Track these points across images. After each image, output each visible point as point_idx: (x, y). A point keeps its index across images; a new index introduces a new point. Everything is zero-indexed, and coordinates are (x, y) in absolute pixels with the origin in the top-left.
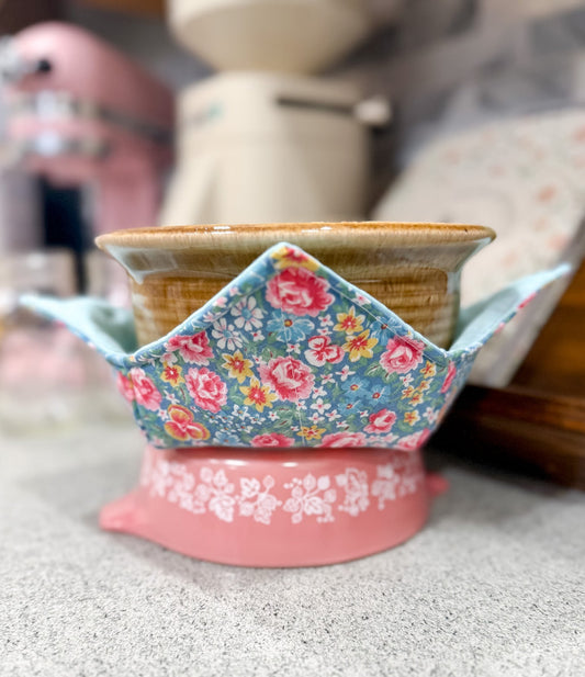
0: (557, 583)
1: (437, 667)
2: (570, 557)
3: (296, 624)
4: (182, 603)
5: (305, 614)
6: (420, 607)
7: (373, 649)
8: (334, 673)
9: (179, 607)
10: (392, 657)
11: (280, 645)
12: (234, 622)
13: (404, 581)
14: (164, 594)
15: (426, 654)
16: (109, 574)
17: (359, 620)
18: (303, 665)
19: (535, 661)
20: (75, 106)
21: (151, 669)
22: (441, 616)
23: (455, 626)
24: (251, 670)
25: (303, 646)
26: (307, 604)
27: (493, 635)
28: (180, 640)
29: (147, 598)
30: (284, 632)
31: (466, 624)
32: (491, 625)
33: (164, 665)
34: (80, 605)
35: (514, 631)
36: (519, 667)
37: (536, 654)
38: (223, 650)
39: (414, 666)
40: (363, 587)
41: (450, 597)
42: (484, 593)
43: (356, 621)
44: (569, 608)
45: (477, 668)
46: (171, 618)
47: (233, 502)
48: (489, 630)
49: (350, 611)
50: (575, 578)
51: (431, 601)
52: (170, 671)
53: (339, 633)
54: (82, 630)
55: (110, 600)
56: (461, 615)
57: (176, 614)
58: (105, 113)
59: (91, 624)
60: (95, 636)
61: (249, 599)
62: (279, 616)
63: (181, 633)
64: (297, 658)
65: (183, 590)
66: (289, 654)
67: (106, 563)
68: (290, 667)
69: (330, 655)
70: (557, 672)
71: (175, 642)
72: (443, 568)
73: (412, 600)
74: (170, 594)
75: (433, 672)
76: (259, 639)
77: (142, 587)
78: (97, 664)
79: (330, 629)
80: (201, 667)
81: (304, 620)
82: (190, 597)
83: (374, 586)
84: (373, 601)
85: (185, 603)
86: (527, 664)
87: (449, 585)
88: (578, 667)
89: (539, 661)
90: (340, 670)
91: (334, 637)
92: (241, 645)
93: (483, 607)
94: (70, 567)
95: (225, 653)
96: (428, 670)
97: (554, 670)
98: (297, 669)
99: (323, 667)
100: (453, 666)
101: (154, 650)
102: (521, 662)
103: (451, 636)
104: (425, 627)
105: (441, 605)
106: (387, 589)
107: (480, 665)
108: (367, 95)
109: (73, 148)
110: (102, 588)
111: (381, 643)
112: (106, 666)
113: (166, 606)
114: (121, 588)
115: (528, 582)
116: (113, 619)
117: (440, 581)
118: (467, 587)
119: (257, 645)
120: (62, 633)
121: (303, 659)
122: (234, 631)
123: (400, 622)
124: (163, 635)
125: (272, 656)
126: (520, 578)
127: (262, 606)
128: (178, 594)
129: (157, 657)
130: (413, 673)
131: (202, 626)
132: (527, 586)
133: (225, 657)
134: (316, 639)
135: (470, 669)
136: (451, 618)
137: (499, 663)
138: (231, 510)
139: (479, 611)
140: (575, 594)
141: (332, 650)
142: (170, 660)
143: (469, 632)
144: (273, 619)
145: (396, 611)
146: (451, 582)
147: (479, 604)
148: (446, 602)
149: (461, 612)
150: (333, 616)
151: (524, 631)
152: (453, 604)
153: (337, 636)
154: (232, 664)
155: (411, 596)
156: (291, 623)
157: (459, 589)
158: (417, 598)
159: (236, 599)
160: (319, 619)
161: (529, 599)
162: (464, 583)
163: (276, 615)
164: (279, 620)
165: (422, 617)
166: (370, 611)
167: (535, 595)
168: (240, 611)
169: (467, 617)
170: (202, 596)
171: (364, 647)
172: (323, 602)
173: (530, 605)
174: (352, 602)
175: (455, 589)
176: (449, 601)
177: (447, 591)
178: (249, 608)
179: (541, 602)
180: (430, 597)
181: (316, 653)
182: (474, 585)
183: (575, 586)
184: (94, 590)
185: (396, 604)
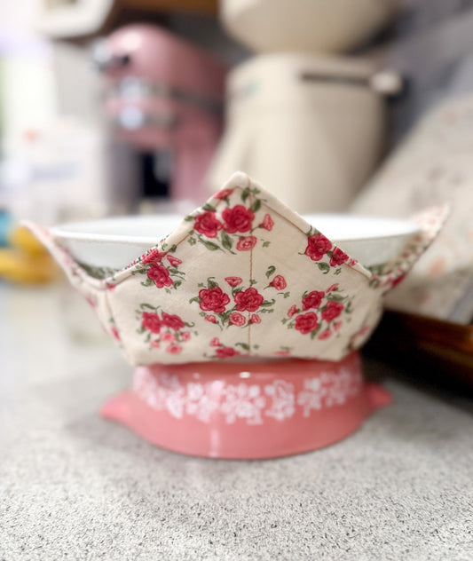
3: (212, 525)
4: (129, 495)
5: (225, 517)
6: (329, 520)
9: (125, 498)
11: (189, 543)
12: (162, 517)
13: (325, 494)
17: (268, 527)
21: (77, 550)
22: (343, 531)
23: (352, 543)
25: (208, 546)
26: (230, 507)
28: (112, 527)
30: (199, 532)
31: (363, 541)
32: (386, 546)
33: (88, 547)
34: (53, 487)
35: (405, 554)
38: (141, 541)
40: (286, 496)
41: (360, 514)
42: (393, 513)
43: (264, 528)
46: (114, 507)
48: (382, 551)
49: (264, 518)
51: (340, 516)
52: (89, 554)
53: (245, 538)
54: (43, 509)
57: (120, 504)
59: (52, 504)
60: (50, 515)
61: (184, 498)
62: (201, 516)
63: (114, 522)
64: (198, 557)
66: (193, 552)
71: (107, 528)
72: (366, 486)
73: (323, 513)
74: (125, 485)
76: (175, 535)
78: (39, 539)
79: (239, 533)
80: (116, 553)
81: (220, 522)
82: (138, 490)
83: (296, 496)
84: (289, 511)
85: (131, 496)
87: (364, 502)
91: (238, 542)
92: (157, 538)
93: (387, 528)
95: (140, 544)
101: (88, 533)
103: (343, 552)
104: (324, 541)
105: (347, 520)
106: (306, 501)
108: (381, 69)
110: (76, 474)
111: (277, 551)
112: (44, 542)
113: (115, 496)
115: (439, 507)
116: (70, 503)
117: (357, 498)
118: (379, 506)
119: (170, 541)
120: (27, 510)
121: (202, 557)
122: (158, 525)
123: (303, 533)
124: (101, 521)
125: (178, 552)
127: (192, 505)
128: (130, 486)
129: (86, 540)
131: (134, 517)
133: (140, 547)
134: (222, 541)
136: (351, 534)
139: (381, 531)
141: (231, 553)
142: (95, 543)
143: (362, 550)
144: (195, 518)
145: (305, 522)
146: (367, 499)
147: (383, 524)
148: (354, 518)
149: (363, 530)
150: (246, 522)
151: (415, 555)
152: (359, 520)
153: (242, 540)
154: (142, 555)
155: (324, 509)
156: (208, 524)
157: (371, 507)
158: (329, 512)
159: (173, 496)
160: (234, 522)
161: (433, 524)
162: (379, 502)
163: (199, 514)
164: (199, 520)
165: (326, 531)
166: (281, 520)
167: (441, 520)
168: (171, 507)
169: (366, 535)
170: (148, 490)
171: (260, 553)
172: (245, 507)
173: (432, 530)
174: (269, 510)
175: (368, 506)
176: (357, 518)
177: (359, 508)
178: (180, 505)
179: (443, 528)
180: (342, 512)
181: (215, 554)
182: (387, 505)
184: (70, 475)
185: (308, 515)
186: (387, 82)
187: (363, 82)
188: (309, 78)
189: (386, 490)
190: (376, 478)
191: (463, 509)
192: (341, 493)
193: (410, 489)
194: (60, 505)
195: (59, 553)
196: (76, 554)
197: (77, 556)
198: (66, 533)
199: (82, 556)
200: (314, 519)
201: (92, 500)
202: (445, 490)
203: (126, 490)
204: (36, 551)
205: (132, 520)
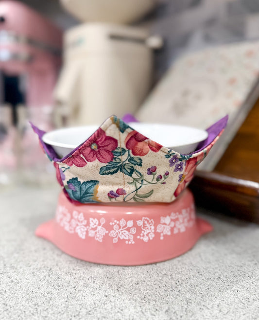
0: (231, 266)
1: (169, 309)
2: (239, 254)
3: (103, 286)
6: (164, 278)
7: (139, 300)
8: (118, 312)
9: (47, 278)
10: (148, 303)
11: (94, 298)
12: (73, 286)
14: (42, 271)
15: (164, 302)
16: (16, 260)
17: (134, 285)
18: (104, 308)
19: (216, 306)
20: (17, 38)
21: (30, 309)
22: (174, 283)
23: (180, 288)
24: (78, 310)
25: (105, 298)
26: (110, 277)
27: (198, 292)
28: (46, 294)
29: (33, 273)
30: (97, 291)
31: (185, 287)
32: (197, 288)
33: (36, 307)
35: (208, 290)
36: (209, 309)
37: (217, 302)
38: (66, 300)
39: (158, 308)
41: (179, 273)
42: (195, 271)
43: (132, 285)
44: (235, 279)
45: (188, 309)
46: (43, 283)
48: (196, 290)
49: (130, 280)
50: (240, 264)
51: (169, 275)
52: (39, 310)
53: (123, 291)
55: (15, 273)
56: (183, 282)
57: (45, 281)
58: (31, 41)
59: (4, 285)
60: (5, 292)
61: (82, 274)
62: (95, 282)
63: (47, 291)
64: (101, 304)
65: (51, 269)
66: (98, 302)
67: (16, 255)
68: (97, 309)
69: (118, 302)
70: (227, 311)
71: (43, 295)
73: (160, 275)
74: (44, 271)
75: (167, 311)
76: (84, 294)
77: (31, 267)
78: (4, 306)
79: (119, 289)
80: (54, 308)
81: (107, 285)
82: (54, 273)
84: (142, 275)
85: (51, 276)
86: (212, 307)
87: (179, 267)
88: (237, 309)
89: (218, 306)
90: (122, 310)
91: (120, 294)
92: (75, 297)
93: (194, 278)
95: (67, 301)
96: (164, 310)
97: (225, 310)
98: (101, 309)
99: (114, 308)
100: (176, 308)
101: (33, 298)
102: (209, 307)
103: (177, 293)
104: (165, 288)
105: (174, 277)
107: (190, 307)
108: (152, 34)
109: (15, 57)
110: (12, 267)
111: (143, 296)
112: (8, 307)
113: (41, 277)
114: (21, 268)
115: (217, 266)
116: (15, 283)
117: (175, 265)
118: (187, 268)
119: (83, 298)
121: (104, 304)
122: (73, 290)
123: (153, 286)
124: (38, 292)
125: (89, 303)
126: (213, 264)
127: (88, 278)
128: (48, 271)
129: (33, 303)
130: (157, 312)
131: (57, 288)
132: (216, 268)
133: (67, 303)
134: (112, 294)
135: (184, 310)
136: (178, 284)
137: (199, 307)
139: (192, 281)
140: (239, 272)
141: (119, 300)
142: (40, 304)
143: (186, 291)
144: (92, 284)
145: (152, 280)
146: (180, 265)
147: (192, 277)
148: (177, 275)
149: (183, 281)
150: (121, 283)
151: (213, 290)
152: (180, 276)
153: (122, 293)
154: (69, 307)
155: (160, 273)
156: (101, 286)
158: (163, 273)
159: (75, 274)
160: (115, 284)
161: (217, 274)
162: (186, 266)
163: (94, 282)
164: (95, 285)
165: (164, 283)
166: (140, 280)
167: (219, 272)
168: (77, 280)
169: (186, 283)
170: (59, 272)
171: (135, 298)
172: (118, 276)
173: (217, 278)
174: (131, 275)
175: (181, 269)
177: (177, 270)
178: (81, 278)
179: (222, 276)
180: (169, 273)
181: (111, 301)
182: (191, 267)
183: (239, 268)
184: (8, 268)
185: (153, 276)
186: (155, 42)
187: (141, 41)
188: (114, 37)
191: (229, 267)
194: (10, 285)
195: (20, 312)
196: (30, 311)
197: (32, 312)
198: (20, 300)
199: (35, 311)
201: (28, 281)
203: (46, 273)
204: (5, 312)
205: (57, 289)
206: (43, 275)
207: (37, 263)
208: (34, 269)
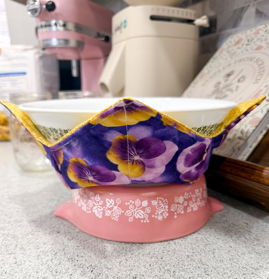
0: (245, 268)
2: (259, 254)
3: (100, 277)
5: (106, 272)
6: (166, 274)
9: (50, 262)
12: (70, 273)
13: (164, 259)
14: (47, 254)
16: (29, 242)
26: (109, 268)
29: (38, 256)
40: (142, 260)
42: (203, 270)
47: (102, 209)
49: (129, 273)
50: (256, 266)
55: (22, 255)
61: (83, 262)
62: (93, 272)
67: (30, 236)
72: (187, 253)
73: (163, 270)
74: (50, 255)
77: (39, 250)
81: (104, 276)
82: (57, 257)
83: (148, 260)
84: (143, 268)
85: (53, 261)
87: (186, 263)
94: (14, 237)
105: (177, 274)
110: (22, 248)
113: (44, 261)
114: (29, 249)
115: (229, 266)
118: (195, 266)
124: (35, 276)
127: (88, 266)
128: (53, 255)
138: (101, 213)
144: (90, 273)
145: (152, 275)
152: (183, 274)
156: (97, 277)
157: (190, 266)
158: (166, 269)
159: (77, 261)
162: (194, 263)
166: (139, 274)
167: (229, 274)
168: (76, 267)
172: (118, 267)
174: (132, 268)
176: (182, 273)
177: (183, 267)
178: (81, 266)
180: (173, 269)
182: (199, 265)
183: (254, 271)
184: (18, 249)
185: (154, 271)
189: (199, 256)
190: (193, 249)
191: (242, 267)
192: (173, 258)
193: (212, 256)
200: (157, 273)
202: (232, 256)
203: (50, 258)
205: (53, 275)
206: (47, 258)
207: (46, 245)
208: (41, 252)
